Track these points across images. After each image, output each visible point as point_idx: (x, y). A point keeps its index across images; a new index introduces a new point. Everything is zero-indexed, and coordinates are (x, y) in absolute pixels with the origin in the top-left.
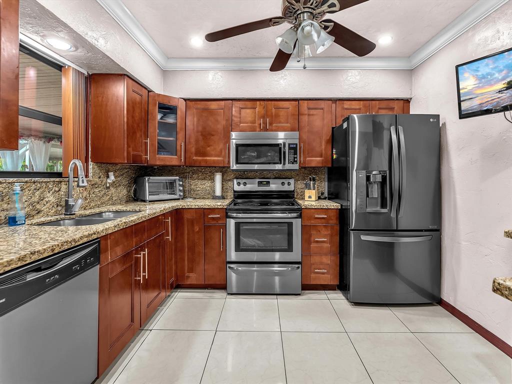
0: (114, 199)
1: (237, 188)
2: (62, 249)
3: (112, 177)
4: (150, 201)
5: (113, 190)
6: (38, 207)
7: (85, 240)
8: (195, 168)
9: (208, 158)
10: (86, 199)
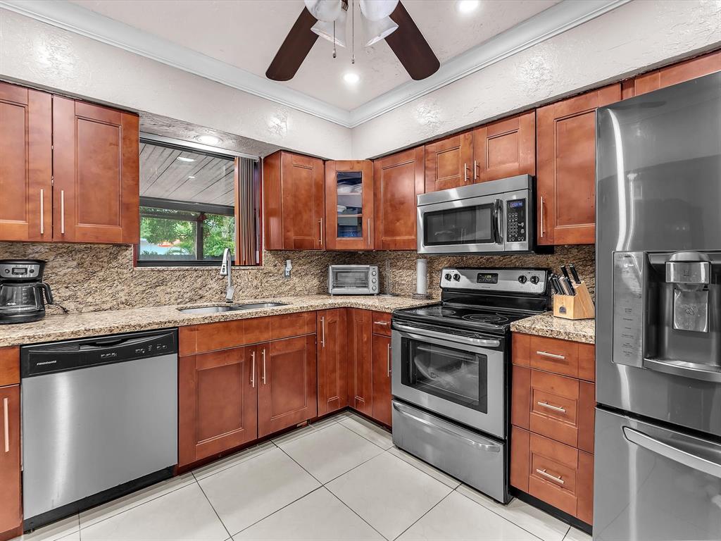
0: (298, 289)
1: (445, 283)
2: (122, 331)
3: (289, 266)
4: (334, 295)
5: (295, 280)
6: (200, 292)
7: (156, 327)
8: (399, 253)
9: (398, 238)
10: (257, 287)
